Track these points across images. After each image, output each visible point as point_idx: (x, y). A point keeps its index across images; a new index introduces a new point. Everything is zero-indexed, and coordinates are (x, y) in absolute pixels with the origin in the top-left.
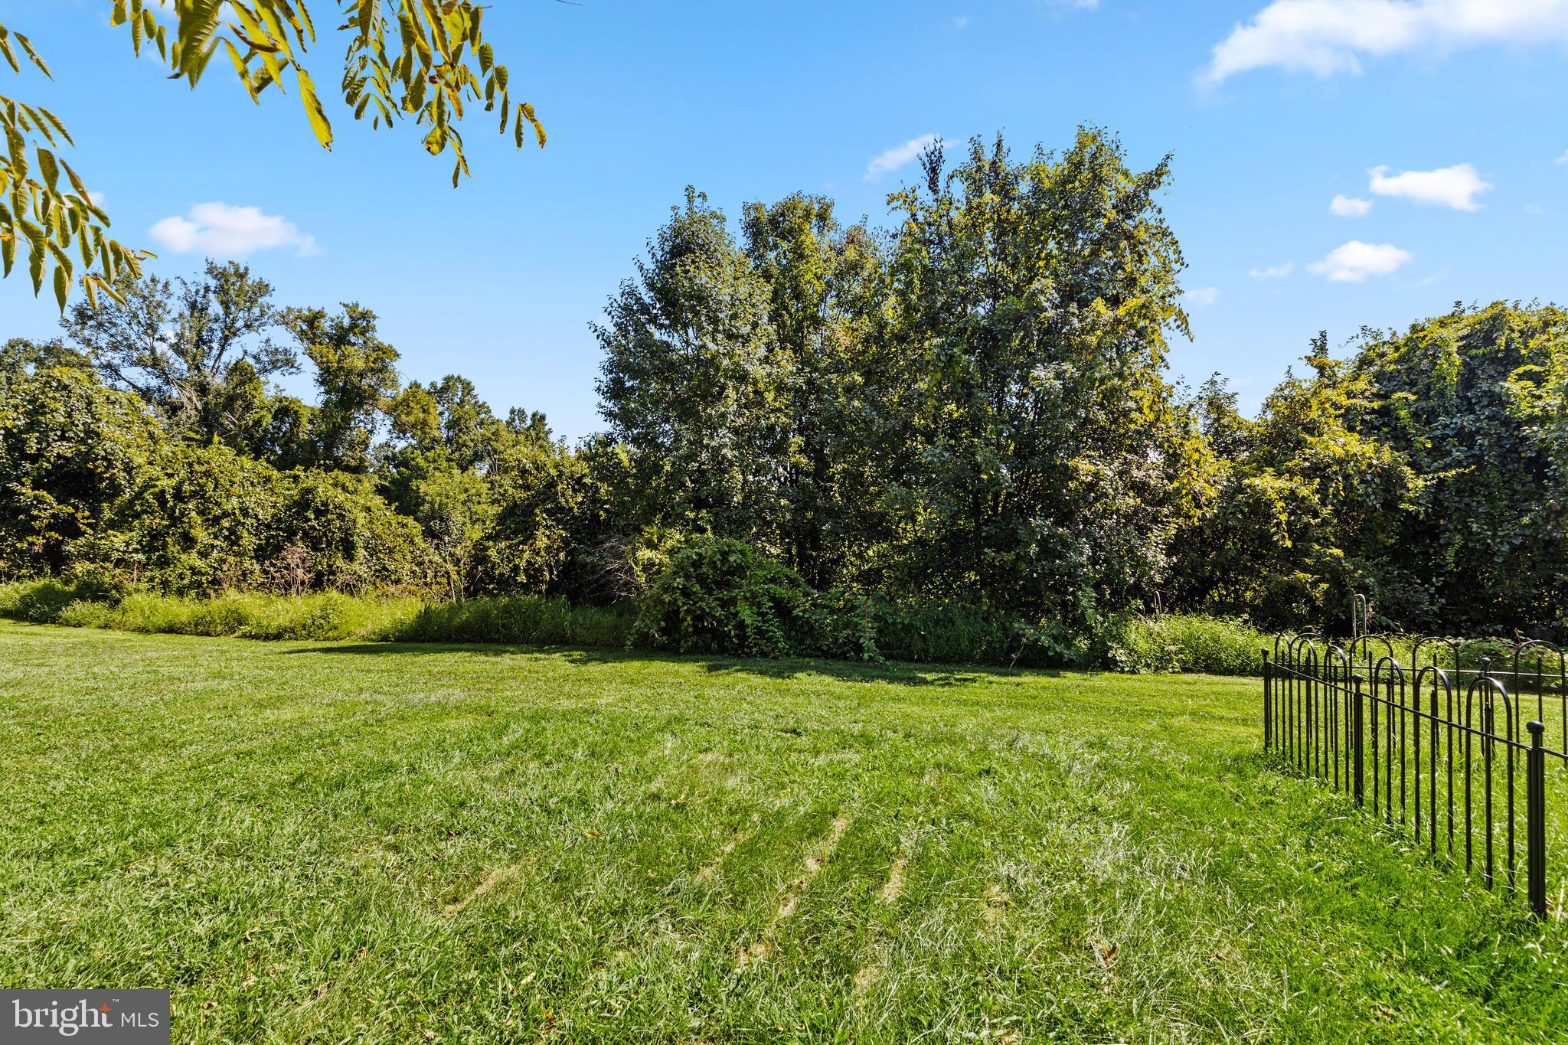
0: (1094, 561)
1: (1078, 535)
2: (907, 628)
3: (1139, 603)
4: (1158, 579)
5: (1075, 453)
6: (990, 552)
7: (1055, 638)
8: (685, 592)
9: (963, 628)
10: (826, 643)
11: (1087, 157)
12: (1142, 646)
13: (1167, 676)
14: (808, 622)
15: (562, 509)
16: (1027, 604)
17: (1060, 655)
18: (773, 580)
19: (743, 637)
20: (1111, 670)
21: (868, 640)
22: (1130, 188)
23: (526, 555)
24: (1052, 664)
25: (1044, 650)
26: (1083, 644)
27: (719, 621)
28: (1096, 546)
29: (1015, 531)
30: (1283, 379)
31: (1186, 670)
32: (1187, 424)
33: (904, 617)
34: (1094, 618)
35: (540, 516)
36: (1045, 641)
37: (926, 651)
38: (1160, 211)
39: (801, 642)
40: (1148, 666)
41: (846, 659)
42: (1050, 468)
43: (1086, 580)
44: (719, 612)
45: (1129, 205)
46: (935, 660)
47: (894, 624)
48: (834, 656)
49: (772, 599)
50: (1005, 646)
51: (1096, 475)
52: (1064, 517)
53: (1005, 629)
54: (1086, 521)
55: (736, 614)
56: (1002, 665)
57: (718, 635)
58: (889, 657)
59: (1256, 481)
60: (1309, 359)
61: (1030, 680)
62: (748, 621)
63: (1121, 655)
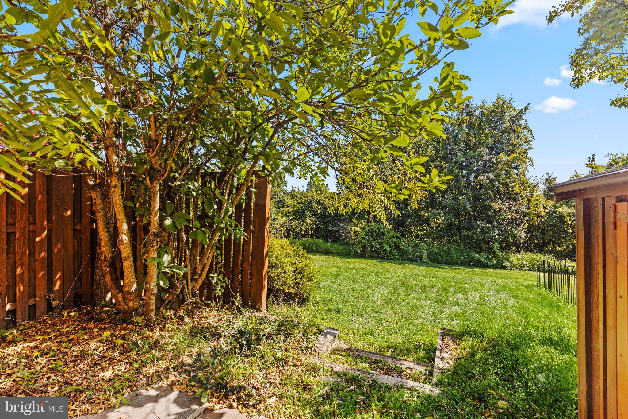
0: (499, 235)
1: (494, 227)
2: (437, 253)
3: (515, 248)
4: (522, 241)
5: (493, 201)
6: (464, 231)
7: (485, 258)
8: (368, 240)
9: (455, 255)
10: (410, 257)
11: (500, 104)
12: (515, 262)
13: (523, 272)
14: (405, 250)
15: (314, 211)
16: (476, 247)
17: (487, 264)
18: (393, 237)
19: (385, 254)
20: (504, 269)
21: (425, 256)
22: (515, 113)
23: (304, 226)
24: (486, 266)
25: (482, 262)
26: (495, 261)
27: (378, 249)
28: (500, 230)
29: (472, 225)
30: (573, 174)
31: (529, 270)
32: (533, 192)
33: (435, 250)
34: (499, 253)
35: (308, 213)
36: (482, 259)
37: (443, 261)
38: (526, 121)
39: (403, 256)
40: (517, 268)
41: (417, 261)
42: (485, 206)
43: (496, 240)
44: (378, 246)
45: (515, 119)
46: (445, 263)
47: (432, 252)
48: (413, 261)
49: (393, 243)
50: (469, 260)
51: (500, 209)
52: (489, 220)
53: (468, 255)
54: (497, 222)
55: (383, 247)
56: (467, 266)
57: (378, 253)
58: (431, 262)
59: (560, 209)
60: (587, 164)
61: (477, 270)
62: (388, 249)
63: (507, 264)
